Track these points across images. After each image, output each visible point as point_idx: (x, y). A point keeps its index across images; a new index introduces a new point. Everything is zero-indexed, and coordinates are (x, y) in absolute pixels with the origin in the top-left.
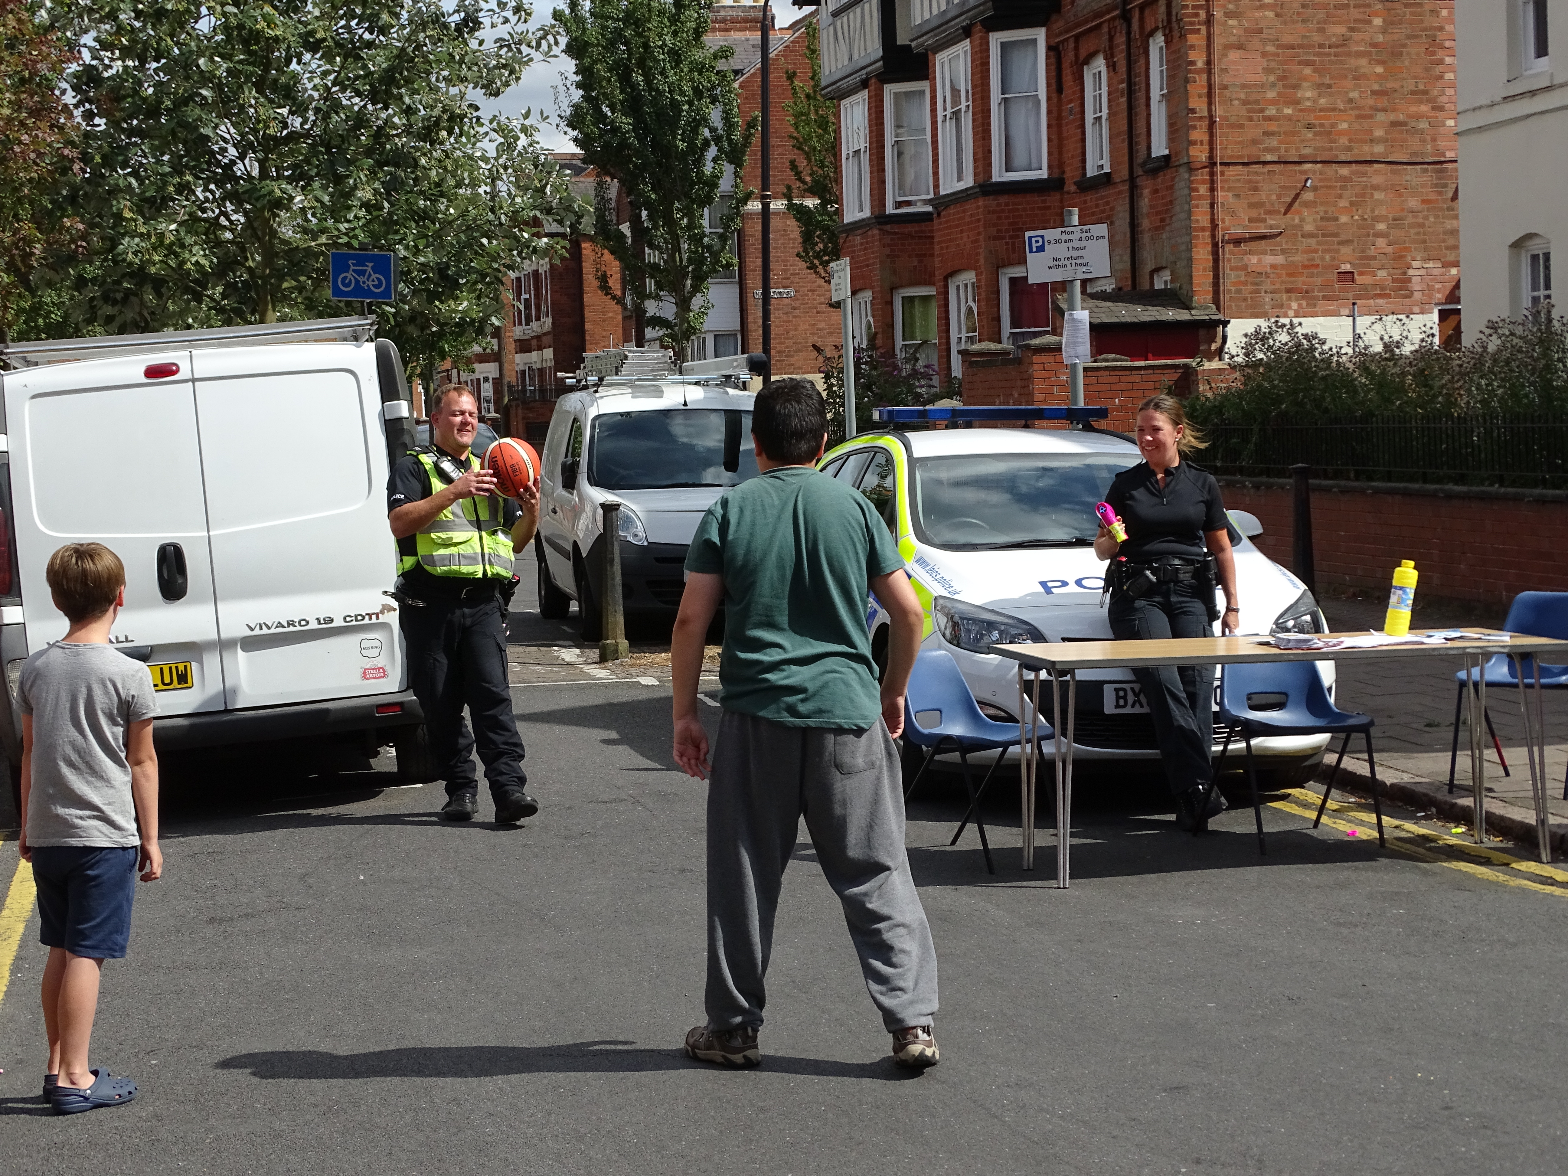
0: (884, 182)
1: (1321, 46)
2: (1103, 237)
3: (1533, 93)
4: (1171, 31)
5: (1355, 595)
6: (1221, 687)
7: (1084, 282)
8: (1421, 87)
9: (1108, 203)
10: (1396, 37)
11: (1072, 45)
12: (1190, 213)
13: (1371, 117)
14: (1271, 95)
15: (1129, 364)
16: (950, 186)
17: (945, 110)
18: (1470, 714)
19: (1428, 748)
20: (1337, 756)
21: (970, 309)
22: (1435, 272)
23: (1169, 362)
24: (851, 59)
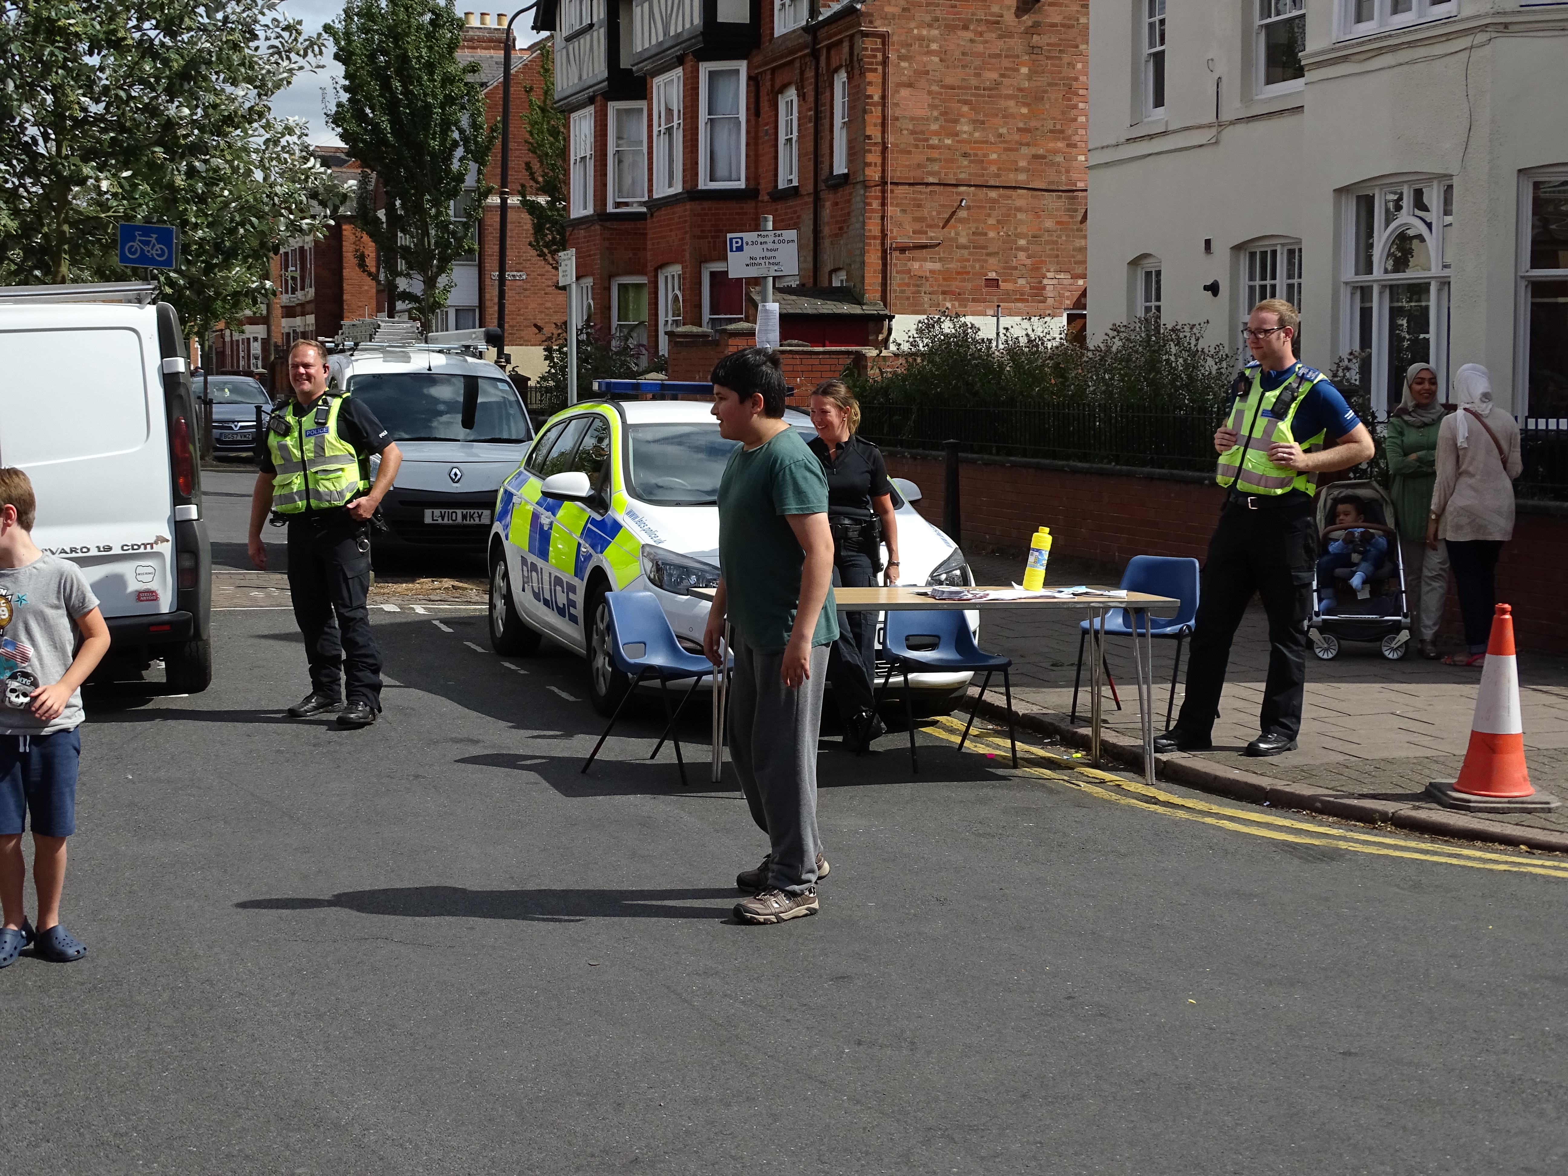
0: (605, 185)
1: (976, 88)
2: (793, 241)
3: (1151, 137)
4: (852, 68)
5: (993, 552)
6: (884, 629)
7: (774, 278)
8: (1058, 127)
9: (795, 212)
10: (1039, 84)
11: (769, 77)
12: (864, 223)
13: (1017, 150)
14: (934, 127)
15: (810, 349)
16: (662, 191)
17: (660, 126)
18: (1089, 658)
19: (1054, 684)
20: (980, 689)
21: (676, 297)
22: (1065, 282)
23: (843, 348)
24: (580, 78)
